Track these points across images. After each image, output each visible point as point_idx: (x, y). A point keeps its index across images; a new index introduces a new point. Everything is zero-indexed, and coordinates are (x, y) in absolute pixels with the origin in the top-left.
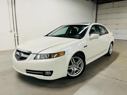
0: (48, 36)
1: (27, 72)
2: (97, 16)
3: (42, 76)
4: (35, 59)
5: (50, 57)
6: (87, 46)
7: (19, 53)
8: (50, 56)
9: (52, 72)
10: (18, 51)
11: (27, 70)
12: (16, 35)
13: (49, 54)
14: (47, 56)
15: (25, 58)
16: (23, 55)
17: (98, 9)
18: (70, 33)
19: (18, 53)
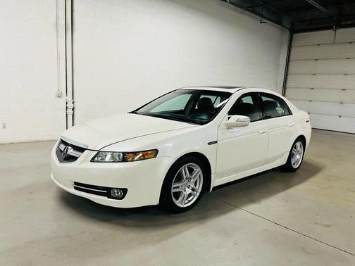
0: (136, 113)
1: (76, 188)
2: (290, 63)
3: (106, 198)
4: (92, 160)
5: (124, 160)
6: (216, 142)
7: (64, 147)
8: (125, 157)
9: (125, 191)
10: (63, 142)
11: (76, 183)
12: (71, 106)
13: (123, 153)
14: (119, 156)
15: (74, 158)
16: (71, 152)
17: (293, 45)
18: (197, 108)
19: (62, 147)
